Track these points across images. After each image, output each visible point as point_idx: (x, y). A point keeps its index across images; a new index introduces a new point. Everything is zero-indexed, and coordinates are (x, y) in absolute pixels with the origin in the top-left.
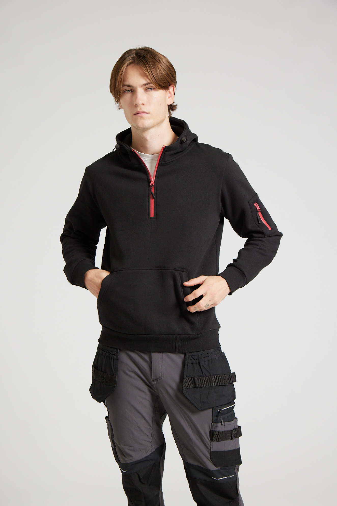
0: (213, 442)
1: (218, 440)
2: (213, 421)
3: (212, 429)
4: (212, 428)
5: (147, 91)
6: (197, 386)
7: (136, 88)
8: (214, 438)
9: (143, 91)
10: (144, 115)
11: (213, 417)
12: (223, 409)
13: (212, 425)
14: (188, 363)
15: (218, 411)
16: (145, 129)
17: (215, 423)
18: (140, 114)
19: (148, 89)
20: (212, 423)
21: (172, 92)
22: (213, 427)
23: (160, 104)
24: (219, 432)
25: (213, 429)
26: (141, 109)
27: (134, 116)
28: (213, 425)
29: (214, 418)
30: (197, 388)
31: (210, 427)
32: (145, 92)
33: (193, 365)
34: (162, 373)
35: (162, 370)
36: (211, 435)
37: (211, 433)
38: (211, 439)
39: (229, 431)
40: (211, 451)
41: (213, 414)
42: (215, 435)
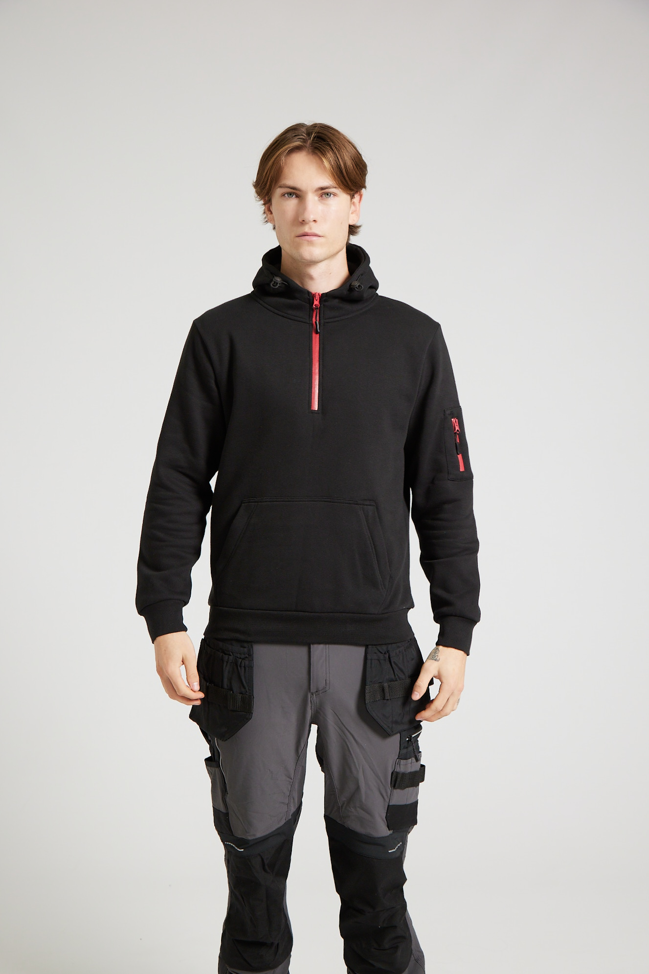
0: (394, 790)
1: (402, 787)
2: (398, 757)
3: (395, 770)
4: (395, 768)
5: (323, 199)
6: (387, 696)
7: (306, 193)
8: (396, 785)
9: (316, 198)
10: (315, 238)
11: (400, 749)
12: (413, 736)
13: (397, 763)
14: (371, 660)
15: (407, 739)
16: (313, 263)
17: (401, 759)
18: (309, 237)
19: (324, 196)
20: (398, 760)
21: (357, 203)
22: (398, 766)
23: (342, 223)
24: (403, 774)
25: (398, 770)
26: (311, 229)
27: (297, 239)
28: (399, 764)
29: (401, 752)
30: (388, 700)
31: (393, 765)
32: (319, 200)
33: (380, 663)
34: (328, 682)
35: (328, 675)
36: (393, 780)
37: (393, 776)
38: (392, 786)
39: (416, 772)
40: (388, 806)
41: (401, 744)
42: (398, 780)
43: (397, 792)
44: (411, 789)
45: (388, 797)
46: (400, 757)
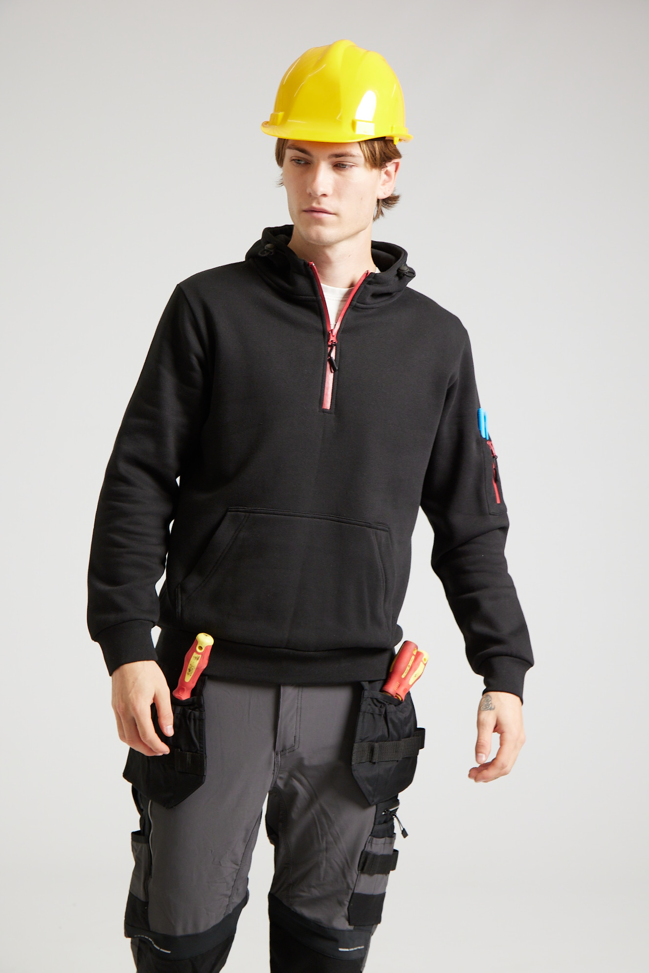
0: (361, 875)
1: (371, 874)
2: (372, 833)
3: (365, 850)
4: (366, 847)
5: (338, 170)
6: (375, 759)
7: (317, 160)
8: (365, 867)
9: (329, 166)
10: (323, 216)
11: (374, 824)
13: (368, 841)
15: (383, 813)
17: (374, 836)
18: (316, 213)
19: (340, 166)
20: (370, 836)
21: (391, 173)
22: (370, 844)
24: (375, 856)
25: (368, 849)
26: (319, 203)
28: (371, 842)
29: (375, 827)
30: (375, 762)
31: (364, 843)
33: (374, 718)
34: (297, 739)
35: (298, 731)
36: (361, 862)
37: (363, 856)
38: (360, 868)
39: (388, 856)
40: (353, 893)
41: (377, 817)
42: (368, 862)
43: (364, 878)
44: (380, 876)
45: (352, 881)
46: (373, 834)
